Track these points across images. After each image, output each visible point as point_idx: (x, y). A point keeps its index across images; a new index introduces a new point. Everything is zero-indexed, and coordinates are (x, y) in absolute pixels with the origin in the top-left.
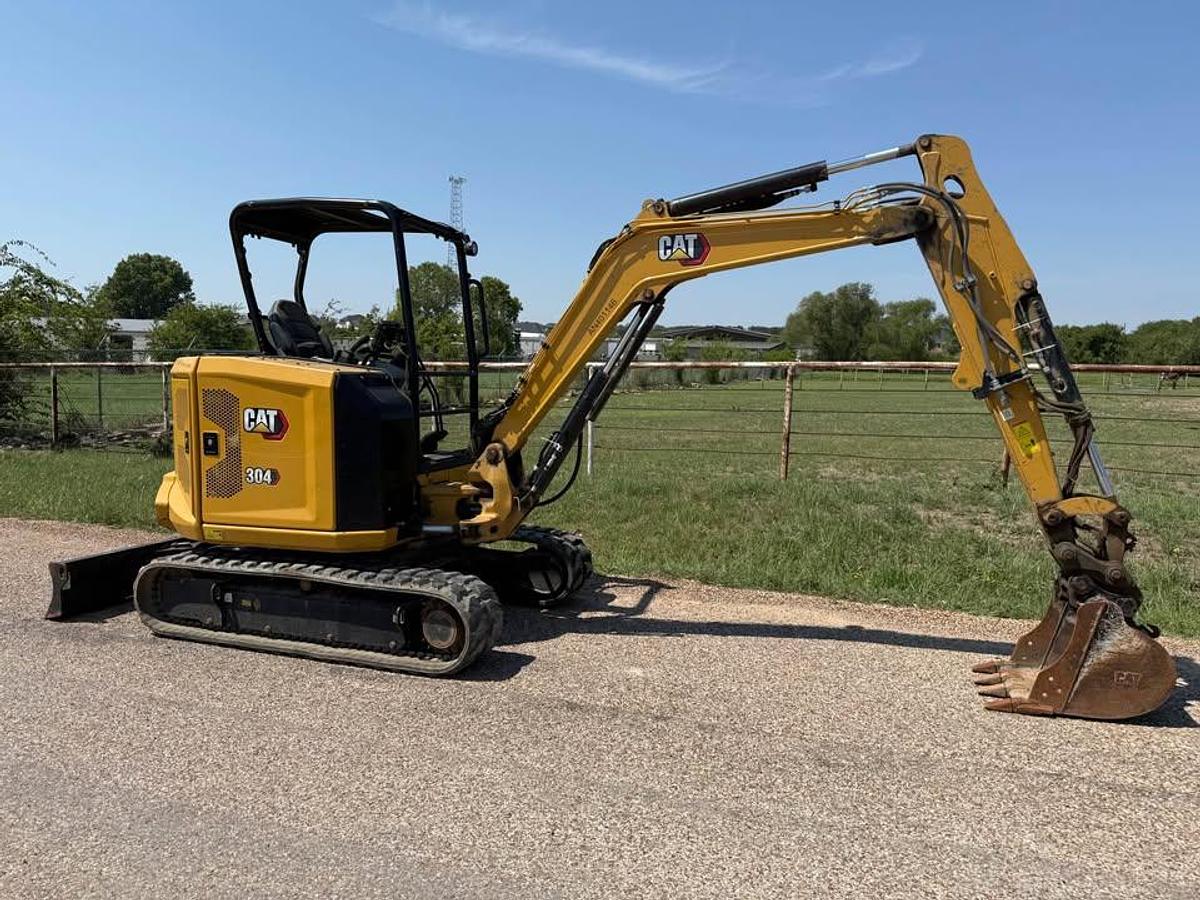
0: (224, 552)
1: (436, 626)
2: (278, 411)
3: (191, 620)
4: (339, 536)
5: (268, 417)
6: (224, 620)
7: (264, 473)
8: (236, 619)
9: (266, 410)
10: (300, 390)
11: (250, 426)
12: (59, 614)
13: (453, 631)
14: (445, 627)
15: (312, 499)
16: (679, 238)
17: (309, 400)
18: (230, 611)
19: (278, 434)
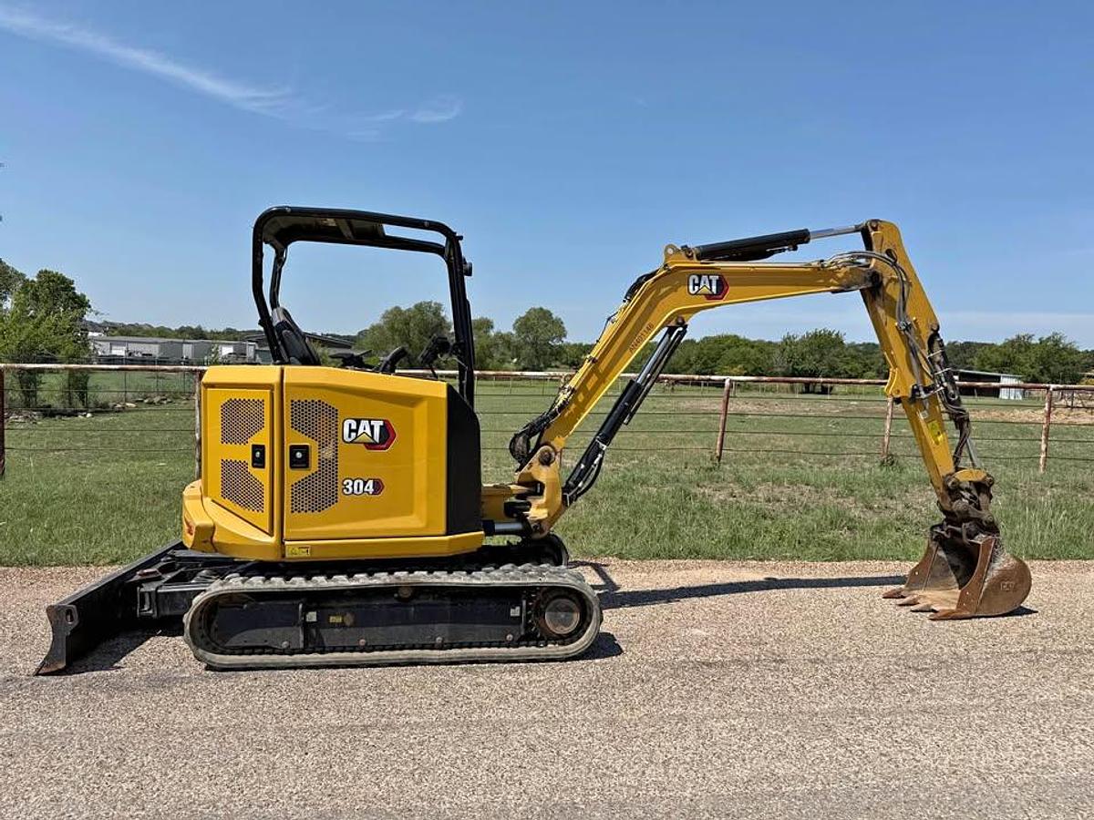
0: (307, 569)
1: (559, 613)
2: (384, 421)
3: (258, 647)
4: (451, 540)
5: (372, 428)
6: (306, 641)
7: (365, 483)
8: (321, 638)
9: (370, 421)
10: (412, 401)
11: (350, 436)
12: (61, 666)
13: (576, 617)
14: (569, 614)
15: (421, 506)
16: (704, 277)
17: (420, 412)
18: (314, 631)
19: (384, 444)
